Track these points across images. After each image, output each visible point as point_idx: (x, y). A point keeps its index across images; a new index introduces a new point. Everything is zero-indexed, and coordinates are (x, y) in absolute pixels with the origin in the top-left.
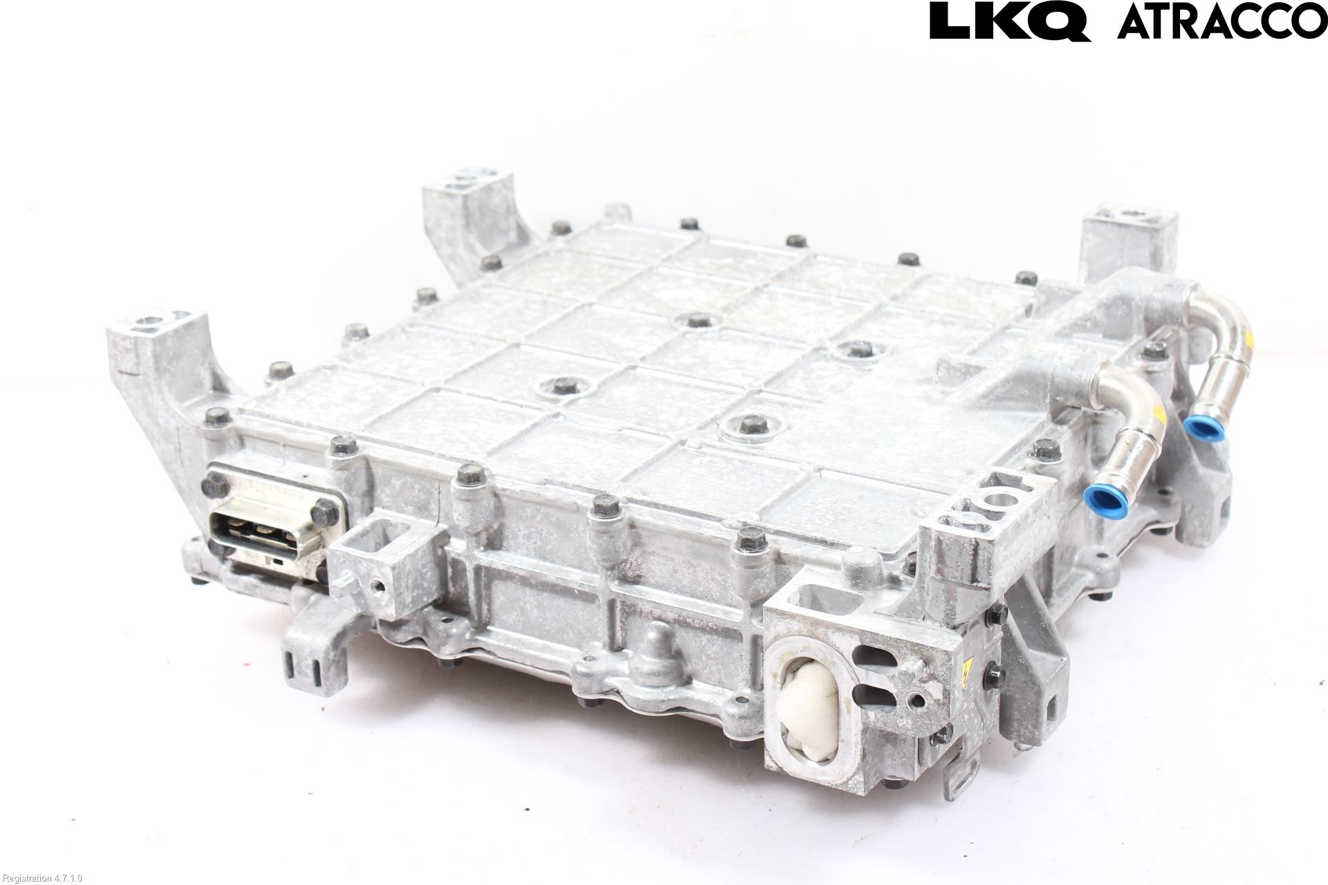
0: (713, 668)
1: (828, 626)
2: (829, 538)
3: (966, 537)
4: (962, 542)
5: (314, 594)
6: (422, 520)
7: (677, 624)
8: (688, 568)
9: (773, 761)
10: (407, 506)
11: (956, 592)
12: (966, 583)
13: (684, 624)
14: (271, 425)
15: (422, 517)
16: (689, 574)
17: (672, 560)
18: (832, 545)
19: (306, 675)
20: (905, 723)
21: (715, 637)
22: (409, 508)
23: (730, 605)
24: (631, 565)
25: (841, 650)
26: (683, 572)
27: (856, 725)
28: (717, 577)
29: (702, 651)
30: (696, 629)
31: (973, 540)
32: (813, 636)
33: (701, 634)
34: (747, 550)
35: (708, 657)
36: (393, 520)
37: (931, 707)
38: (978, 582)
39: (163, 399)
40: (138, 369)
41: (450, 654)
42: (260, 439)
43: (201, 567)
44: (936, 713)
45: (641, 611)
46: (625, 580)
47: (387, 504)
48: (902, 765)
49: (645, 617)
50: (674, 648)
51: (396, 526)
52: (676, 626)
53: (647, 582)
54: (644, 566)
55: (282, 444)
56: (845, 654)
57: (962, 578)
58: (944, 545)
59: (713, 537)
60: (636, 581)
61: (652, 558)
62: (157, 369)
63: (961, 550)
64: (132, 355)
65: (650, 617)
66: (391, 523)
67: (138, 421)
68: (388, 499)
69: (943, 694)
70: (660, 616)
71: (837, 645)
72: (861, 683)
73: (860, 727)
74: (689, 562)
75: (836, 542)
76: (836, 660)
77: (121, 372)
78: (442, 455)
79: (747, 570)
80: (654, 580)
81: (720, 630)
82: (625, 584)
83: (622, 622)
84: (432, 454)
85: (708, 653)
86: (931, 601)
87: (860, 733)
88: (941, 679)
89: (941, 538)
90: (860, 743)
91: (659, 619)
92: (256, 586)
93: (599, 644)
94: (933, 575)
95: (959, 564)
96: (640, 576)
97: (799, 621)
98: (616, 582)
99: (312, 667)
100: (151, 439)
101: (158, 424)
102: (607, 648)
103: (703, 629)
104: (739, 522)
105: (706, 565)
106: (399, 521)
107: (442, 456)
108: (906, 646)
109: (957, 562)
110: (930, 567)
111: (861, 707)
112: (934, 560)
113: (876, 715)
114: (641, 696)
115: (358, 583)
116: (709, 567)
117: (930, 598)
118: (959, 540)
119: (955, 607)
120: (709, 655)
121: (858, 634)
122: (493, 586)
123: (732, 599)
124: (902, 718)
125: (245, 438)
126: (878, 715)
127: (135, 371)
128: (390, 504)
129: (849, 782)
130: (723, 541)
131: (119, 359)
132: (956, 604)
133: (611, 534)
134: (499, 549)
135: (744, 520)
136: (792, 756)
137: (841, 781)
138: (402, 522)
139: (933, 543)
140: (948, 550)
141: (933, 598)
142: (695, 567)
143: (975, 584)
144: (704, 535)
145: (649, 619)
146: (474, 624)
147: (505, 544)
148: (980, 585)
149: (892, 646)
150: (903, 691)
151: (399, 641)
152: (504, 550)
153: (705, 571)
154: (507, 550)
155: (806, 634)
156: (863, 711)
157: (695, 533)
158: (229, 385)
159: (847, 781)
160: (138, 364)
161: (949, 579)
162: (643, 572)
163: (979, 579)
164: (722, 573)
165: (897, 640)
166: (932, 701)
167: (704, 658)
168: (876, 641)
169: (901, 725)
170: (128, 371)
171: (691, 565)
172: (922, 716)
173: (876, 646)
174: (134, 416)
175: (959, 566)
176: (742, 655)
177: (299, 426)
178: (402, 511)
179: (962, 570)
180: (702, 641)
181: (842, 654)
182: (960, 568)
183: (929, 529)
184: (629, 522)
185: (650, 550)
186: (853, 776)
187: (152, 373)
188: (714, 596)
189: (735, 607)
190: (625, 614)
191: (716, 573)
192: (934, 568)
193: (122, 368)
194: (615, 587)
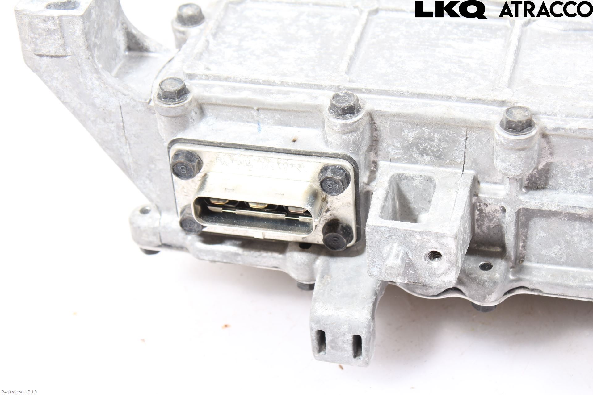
5: (317, 258)
6: (442, 169)
10: (422, 155)
14: (234, 89)
15: (441, 166)
19: (343, 349)
22: (425, 157)
36: (409, 173)
39: (99, 78)
40: (65, 50)
41: (495, 301)
42: (225, 105)
43: (161, 240)
47: (396, 157)
51: (413, 179)
55: (256, 108)
62: (88, 48)
64: (57, 36)
66: (406, 177)
67: (64, 103)
68: (397, 151)
77: (40, 56)
78: (460, 98)
84: (448, 98)
92: (237, 254)
99: (351, 342)
100: (83, 120)
101: (94, 105)
106: (418, 174)
107: (462, 99)
115: (408, 256)
122: (531, 224)
125: (205, 107)
127: (61, 52)
128: (400, 156)
131: (38, 42)
134: (543, 188)
138: (421, 174)
146: (511, 264)
147: (551, 182)
151: (431, 295)
152: (550, 189)
154: (554, 189)
158: (147, 43)
160: (64, 45)
170: (52, 53)
174: (60, 99)
177: (270, 85)
178: (416, 162)
187: (83, 53)
193: (44, 51)
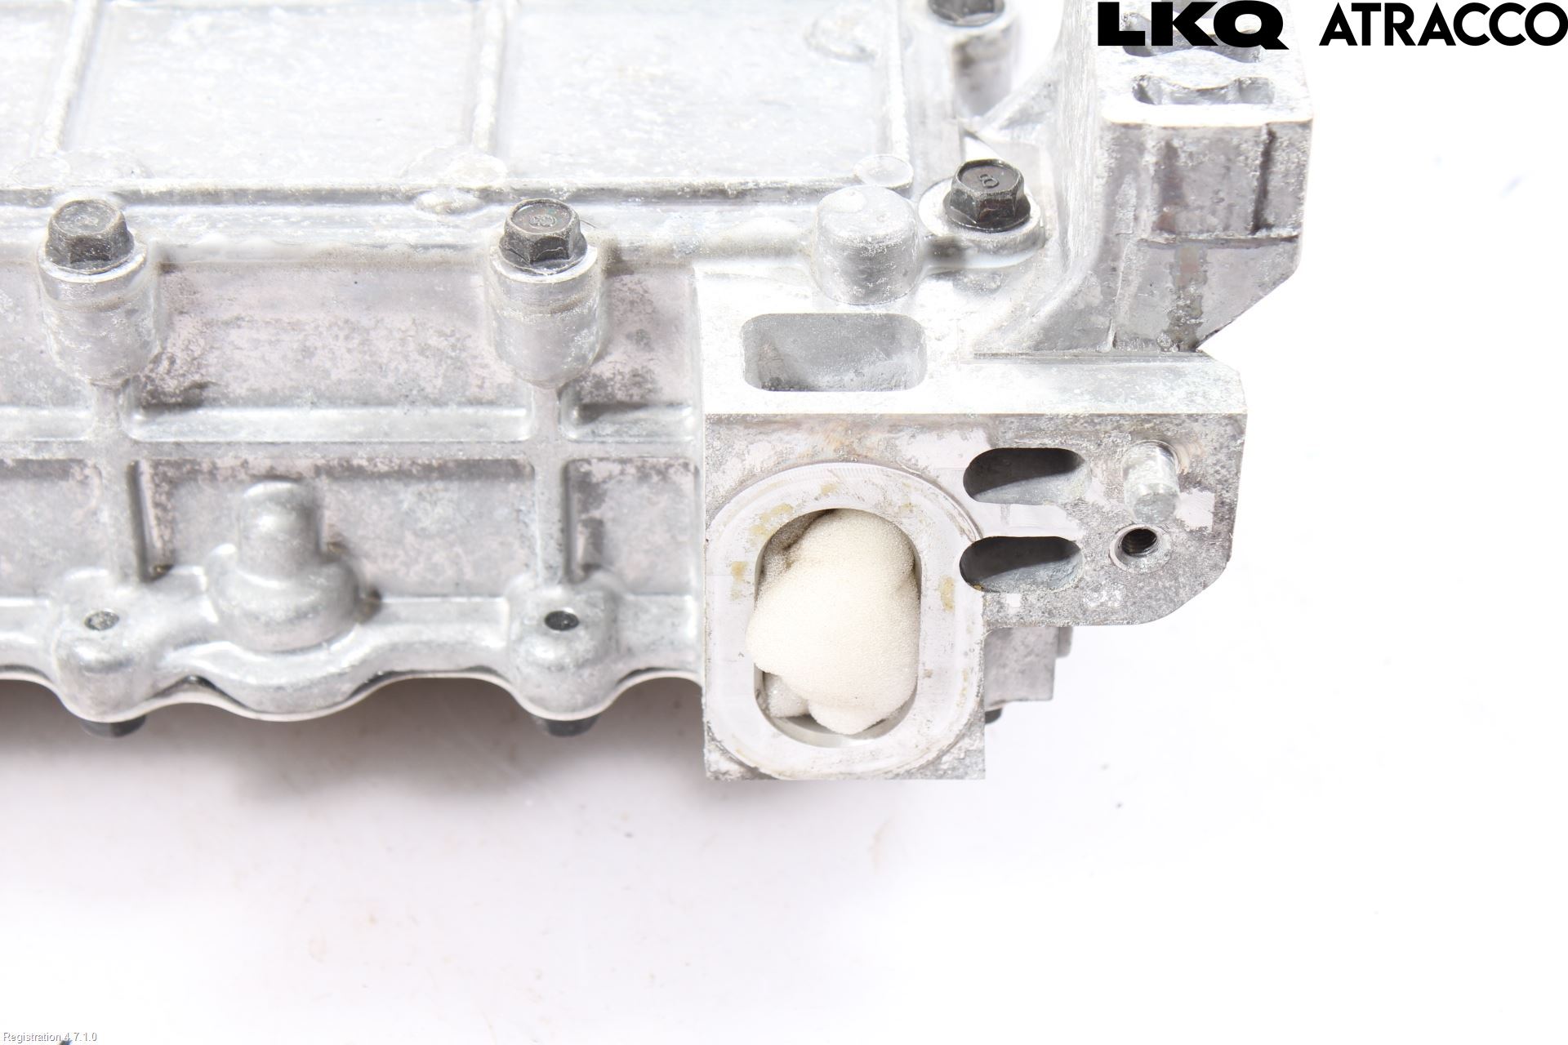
0: (439, 557)
1: (896, 424)
2: (729, 181)
3: (1246, 129)
4: (1235, 141)
7: (324, 477)
8: (347, 338)
9: (732, 759)
11: (1206, 262)
12: (1237, 236)
13: (348, 472)
16: (349, 351)
17: (295, 326)
18: (741, 196)
20: (1104, 598)
21: (439, 485)
23: (477, 402)
24: (172, 361)
25: (933, 474)
26: (332, 351)
27: (969, 631)
28: (434, 341)
29: (402, 524)
30: (382, 476)
31: (1264, 131)
32: (850, 456)
33: (397, 486)
34: (549, 267)
35: (422, 534)
37: (1179, 549)
38: (1269, 227)
44: (1193, 558)
45: (214, 467)
46: (156, 404)
48: (1023, 672)
49: (226, 479)
50: (326, 536)
52: (323, 483)
53: (226, 396)
54: (212, 358)
56: (943, 481)
57: (1226, 228)
58: (1183, 157)
59: (415, 247)
60: (192, 399)
61: (234, 334)
63: (1229, 160)
65: (242, 476)
69: (1215, 514)
70: (272, 468)
71: (922, 464)
72: (986, 536)
73: (980, 632)
74: (347, 322)
75: (751, 185)
76: (915, 498)
79: (559, 316)
80: (246, 386)
81: (451, 465)
82: (161, 413)
83: (157, 505)
85: (420, 525)
86: (1136, 296)
87: (978, 648)
88: (1211, 481)
89: (1176, 143)
90: (977, 668)
91: (272, 476)
93: (103, 574)
94: (1144, 236)
95: (1222, 195)
96: (202, 386)
97: (812, 430)
98: (138, 417)
102: (134, 579)
103: (402, 474)
104: (468, 191)
105: (399, 320)
108: (1119, 427)
109: (1217, 192)
110: (1136, 218)
111: (982, 589)
112: (1150, 199)
113: (1025, 599)
114: (282, 680)
116: (409, 323)
117: (1133, 289)
118: (1227, 137)
119: (1201, 297)
120: (423, 529)
121: (984, 426)
123: (481, 387)
124: (1096, 589)
126: (1032, 598)
129: (945, 759)
130: (449, 253)
132: (1205, 290)
133: (129, 306)
135: (482, 185)
136: (784, 738)
137: (923, 761)
139: (1150, 159)
140: (1194, 169)
141: (1140, 289)
142: (367, 331)
143: (1262, 234)
144: (391, 250)
145: (241, 482)
148: (1274, 233)
149: (1080, 435)
150: (1103, 528)
153: (398, 335)
155: (831, 454)
156: (989, 596)
157: (362, 249)
159: (939, 758)
161: (1193, 236)
162: (212, 369)
163: (1271, 219)
164: (448, 331)
165: (1092, 419)
166: (1184, 536)
167: (409, 538)
168: (1033, 432)
169: (1092, 605)
171: (353, 328)
172: (1153, 575)
173: (1034, 443)
175: (1222, 200)
176: (519, 511)
179: (1230, 207)
180: (401, 502)
181: (935, 483)
182: (1222, 206)
183: (1138, 127)
184: (160, 260)
185: (226, 316)
186: (956, 743)
188: (429, 390)
189: (491, 403)
190: (166, 487)
191: (431, 331)
192: (1149, 216)
194: (140, 428)
